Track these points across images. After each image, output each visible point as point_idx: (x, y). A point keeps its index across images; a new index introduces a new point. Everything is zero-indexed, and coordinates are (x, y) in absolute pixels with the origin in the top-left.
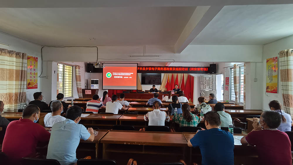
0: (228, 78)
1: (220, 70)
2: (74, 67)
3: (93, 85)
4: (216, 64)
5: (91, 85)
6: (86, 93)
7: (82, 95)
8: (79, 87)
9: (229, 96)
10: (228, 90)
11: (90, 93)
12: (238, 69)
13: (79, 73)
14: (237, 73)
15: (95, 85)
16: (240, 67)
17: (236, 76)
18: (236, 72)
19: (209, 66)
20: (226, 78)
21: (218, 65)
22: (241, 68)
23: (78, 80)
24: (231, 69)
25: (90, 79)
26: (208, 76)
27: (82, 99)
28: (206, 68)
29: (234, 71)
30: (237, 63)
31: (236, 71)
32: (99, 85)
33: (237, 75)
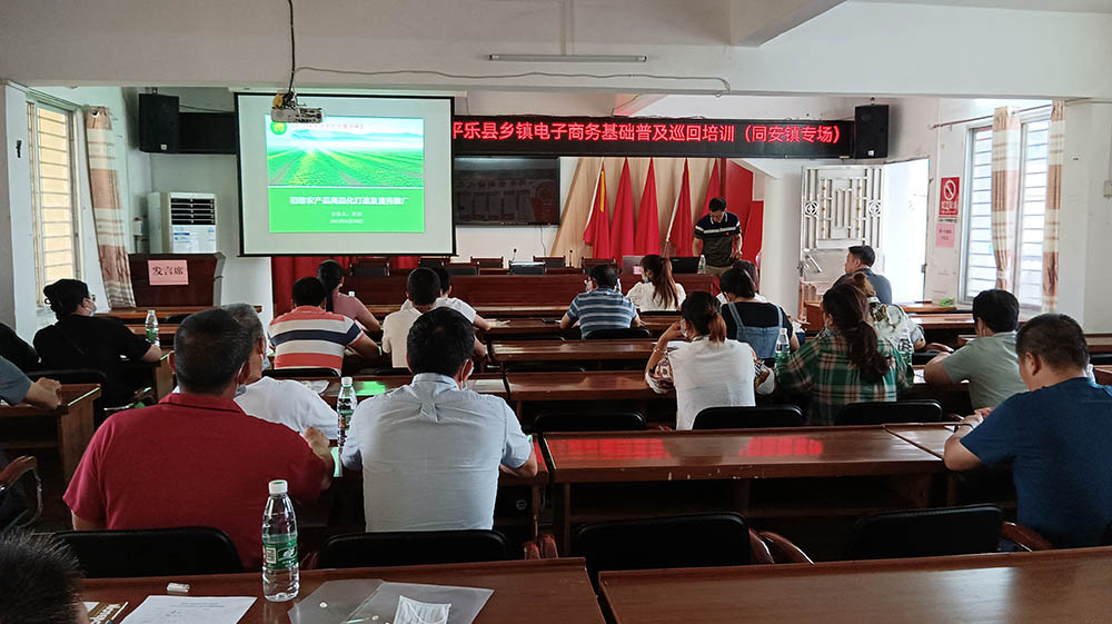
0: (956, 180)
1: (907, 139)
2: (78, 118)
3: (186, 228)
4: (887, 106)
5: (176, 228)
6: (154, 280)
7: (130, 293)
8: (112, 242)
9: (956, 274)
10: (952, 245)
11: (183, 279)
12: (1013, 135)
13: (109, 158)
14: (1012, 152)
15: (194, 230)
16: (1022, 125)
17: (1004, 173)
18: (1005, 151)
19: (851, 116)
20: (944, 181)
21: (897, 110)
22: (1032, 127)
23: (107, 196)
24: (973, 130)
25: (163, 197)
26: (843, 174)
27: (133, 313)
28: (833, 130)
29: (995, 146)
30: (1012, 105)
31: (1005, 144)
32: (219, 230)
33: (1011, 166)
